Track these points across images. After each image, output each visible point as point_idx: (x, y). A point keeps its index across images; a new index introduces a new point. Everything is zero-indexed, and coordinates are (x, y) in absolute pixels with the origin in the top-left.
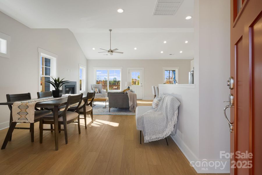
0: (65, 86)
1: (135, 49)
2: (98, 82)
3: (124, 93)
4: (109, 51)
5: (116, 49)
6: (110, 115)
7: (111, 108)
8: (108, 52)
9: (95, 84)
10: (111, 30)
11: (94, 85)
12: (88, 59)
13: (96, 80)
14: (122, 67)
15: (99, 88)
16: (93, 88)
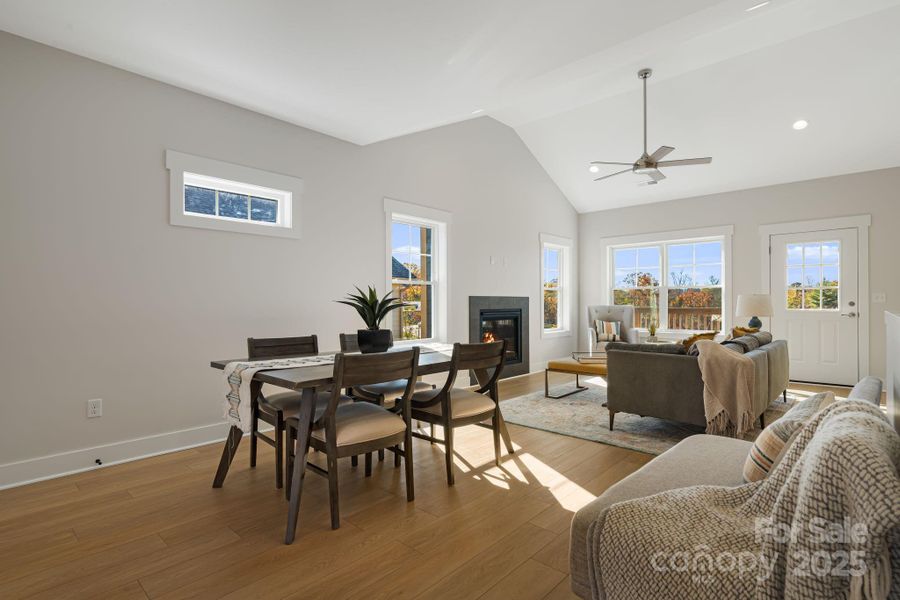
0: (482, 314)
1: (800, 125)
2: (619, 297)
3: (682, 352)
4: (637, 166)
5: (665, 150)
6: (602, 446)
7: (616, 415)
8: (634, 170)
9: (608, 304)
10: (645, 74)
11: (605, 307)
12: (580, 212)
13: (611, 289)
14: (732, 226)
15: (622, 322)
16: (597, 321)
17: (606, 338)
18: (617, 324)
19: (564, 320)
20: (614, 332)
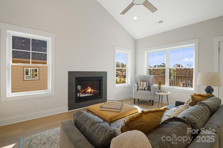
11: (143, 76)
12: (136, 39)
13: (147, 68)
14: (199, 39)
15: (149, 82)
16: (139, 81)
17: (141, 89)
18: (147, 83)
19: (128, 80)
20: (145, 86)
